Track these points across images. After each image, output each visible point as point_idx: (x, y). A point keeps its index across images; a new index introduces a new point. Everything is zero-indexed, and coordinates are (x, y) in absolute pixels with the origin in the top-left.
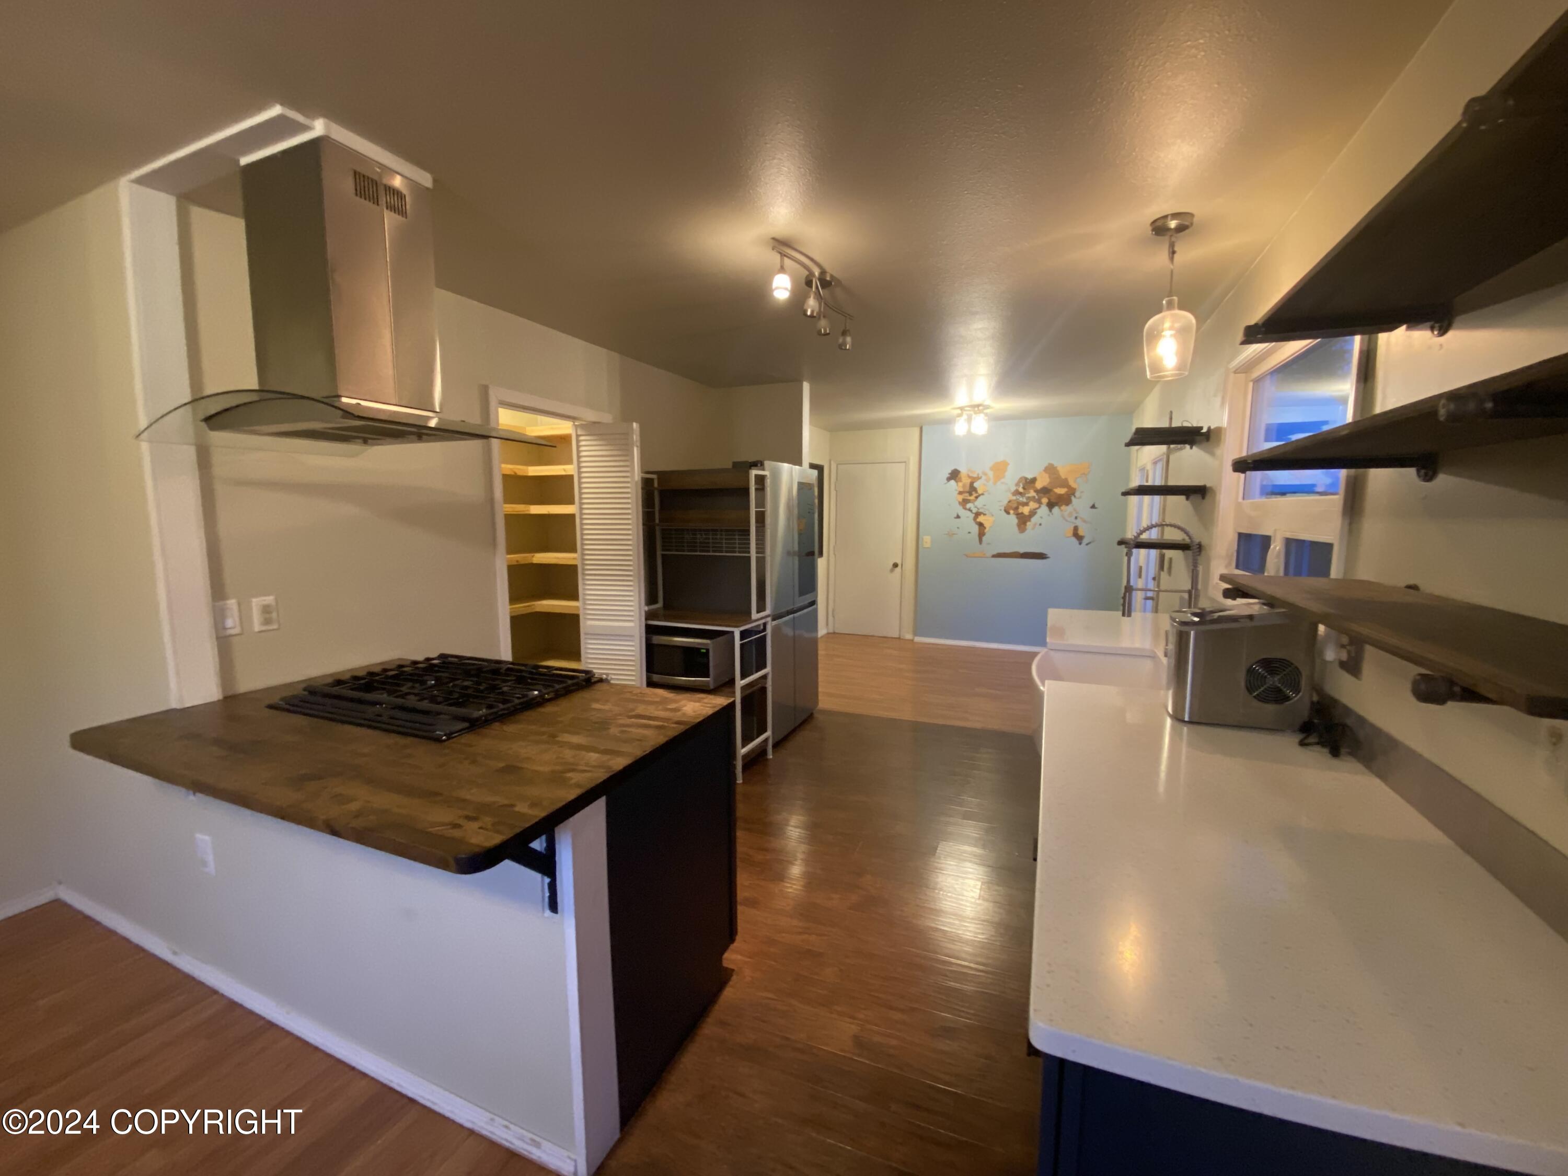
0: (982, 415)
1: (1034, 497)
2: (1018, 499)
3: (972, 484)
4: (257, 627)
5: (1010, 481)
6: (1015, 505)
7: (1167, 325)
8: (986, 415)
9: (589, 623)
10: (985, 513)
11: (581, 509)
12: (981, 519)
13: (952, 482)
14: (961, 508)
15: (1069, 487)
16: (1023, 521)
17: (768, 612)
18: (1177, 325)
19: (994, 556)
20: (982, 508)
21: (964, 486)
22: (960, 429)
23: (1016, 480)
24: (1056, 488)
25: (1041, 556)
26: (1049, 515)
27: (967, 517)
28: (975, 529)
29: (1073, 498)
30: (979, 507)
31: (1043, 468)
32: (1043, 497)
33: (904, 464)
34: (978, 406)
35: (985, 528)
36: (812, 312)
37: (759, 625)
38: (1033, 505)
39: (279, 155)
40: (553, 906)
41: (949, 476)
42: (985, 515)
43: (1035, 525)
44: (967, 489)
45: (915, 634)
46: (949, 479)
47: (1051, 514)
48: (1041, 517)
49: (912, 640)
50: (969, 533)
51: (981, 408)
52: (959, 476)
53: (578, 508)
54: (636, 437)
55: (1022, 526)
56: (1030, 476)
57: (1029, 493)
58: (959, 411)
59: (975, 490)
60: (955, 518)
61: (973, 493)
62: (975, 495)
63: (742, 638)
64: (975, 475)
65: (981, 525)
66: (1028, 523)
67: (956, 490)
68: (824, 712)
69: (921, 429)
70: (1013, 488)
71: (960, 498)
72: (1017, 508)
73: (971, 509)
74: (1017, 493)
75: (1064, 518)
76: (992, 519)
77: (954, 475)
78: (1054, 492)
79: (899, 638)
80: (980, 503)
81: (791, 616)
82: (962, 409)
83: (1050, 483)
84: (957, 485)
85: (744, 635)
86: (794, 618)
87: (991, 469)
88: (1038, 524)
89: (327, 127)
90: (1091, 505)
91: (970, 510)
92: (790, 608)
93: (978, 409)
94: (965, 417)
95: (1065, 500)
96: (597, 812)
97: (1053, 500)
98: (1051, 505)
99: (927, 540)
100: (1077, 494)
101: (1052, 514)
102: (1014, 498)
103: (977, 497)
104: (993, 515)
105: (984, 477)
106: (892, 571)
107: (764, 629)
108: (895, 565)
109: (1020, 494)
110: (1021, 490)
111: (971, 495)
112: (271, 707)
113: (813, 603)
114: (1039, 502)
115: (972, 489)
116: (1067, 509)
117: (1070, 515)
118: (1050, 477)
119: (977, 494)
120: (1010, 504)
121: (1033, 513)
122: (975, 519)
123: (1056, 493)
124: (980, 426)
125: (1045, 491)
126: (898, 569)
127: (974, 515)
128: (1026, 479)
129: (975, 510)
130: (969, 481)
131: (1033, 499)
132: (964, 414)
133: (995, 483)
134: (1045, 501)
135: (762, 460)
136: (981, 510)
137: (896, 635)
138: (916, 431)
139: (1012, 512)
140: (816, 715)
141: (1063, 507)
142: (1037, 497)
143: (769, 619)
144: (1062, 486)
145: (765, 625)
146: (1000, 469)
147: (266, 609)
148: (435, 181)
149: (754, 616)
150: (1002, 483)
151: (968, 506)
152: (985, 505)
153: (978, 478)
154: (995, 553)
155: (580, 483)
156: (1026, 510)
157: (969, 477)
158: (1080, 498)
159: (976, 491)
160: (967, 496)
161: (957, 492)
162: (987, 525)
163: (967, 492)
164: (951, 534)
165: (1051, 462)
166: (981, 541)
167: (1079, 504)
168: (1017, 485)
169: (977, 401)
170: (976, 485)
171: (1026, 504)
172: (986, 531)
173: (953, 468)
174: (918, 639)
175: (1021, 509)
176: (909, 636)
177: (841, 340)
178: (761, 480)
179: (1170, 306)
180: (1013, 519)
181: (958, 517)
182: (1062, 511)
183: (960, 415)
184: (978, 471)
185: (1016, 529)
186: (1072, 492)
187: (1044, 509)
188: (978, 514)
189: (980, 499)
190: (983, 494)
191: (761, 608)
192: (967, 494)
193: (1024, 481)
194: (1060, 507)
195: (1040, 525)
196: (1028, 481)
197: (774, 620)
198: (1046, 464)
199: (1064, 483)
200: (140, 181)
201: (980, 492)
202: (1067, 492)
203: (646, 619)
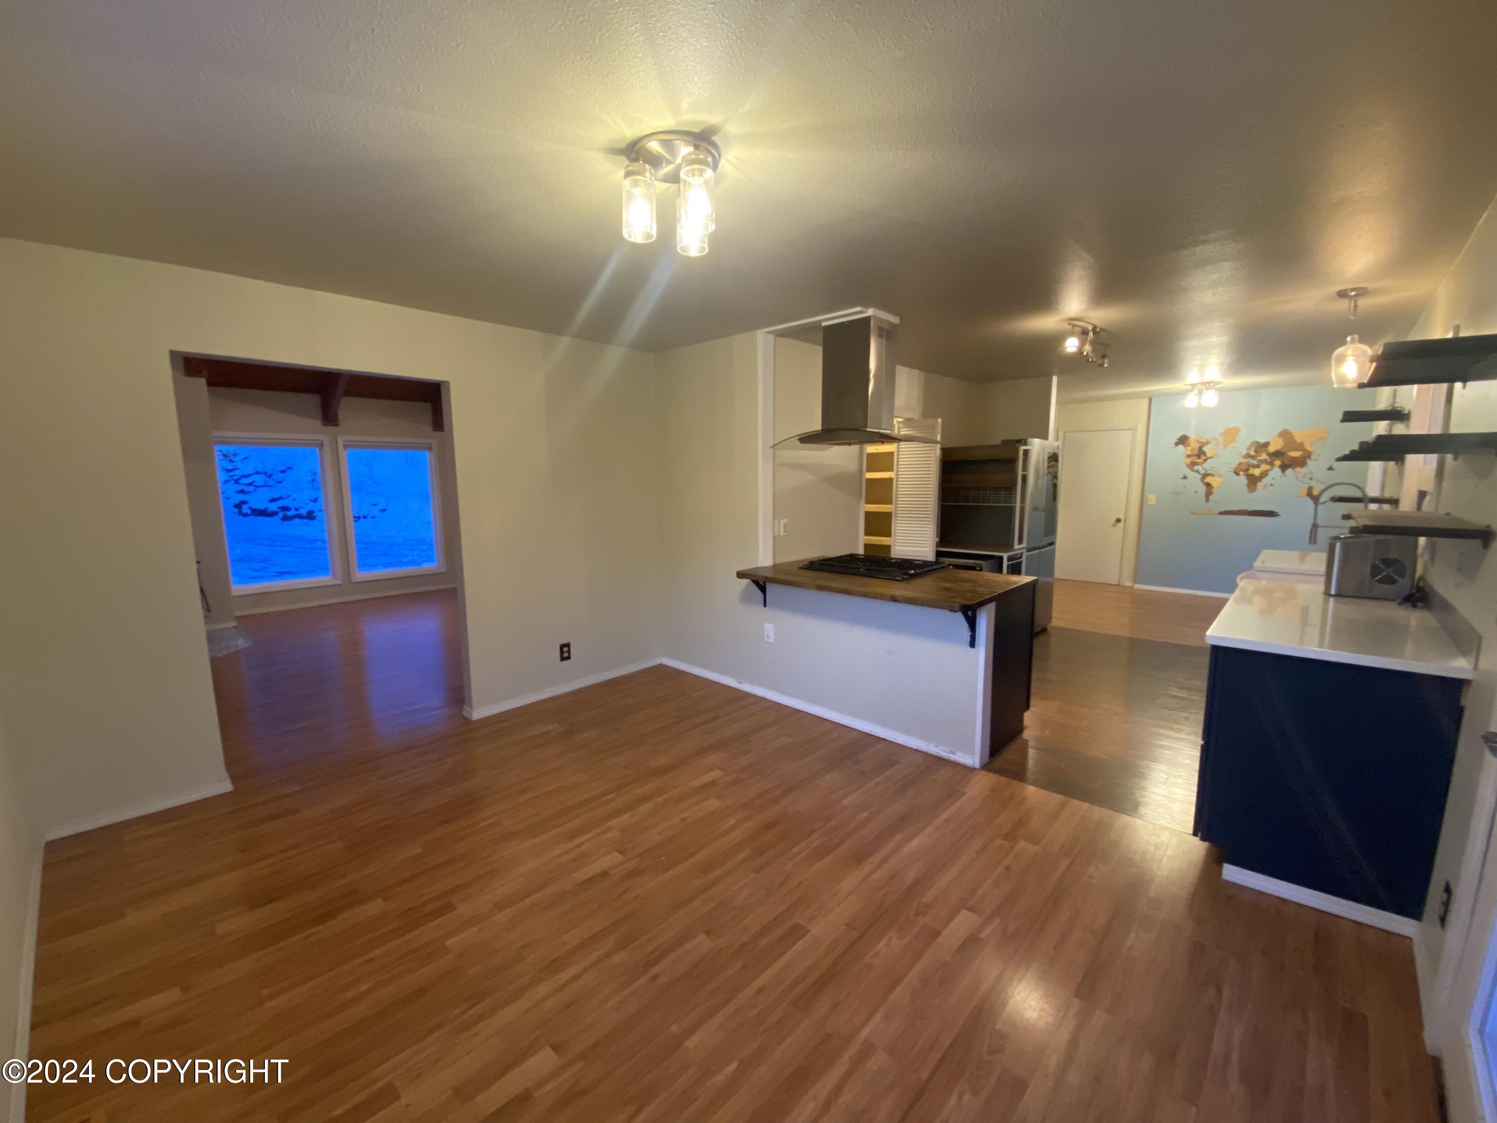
0: (1213, 391)
1: (1266, 460)
2: (1248, 462)
3: (1200, 448)
4: (782, 534)
5: (1242, 445)
6: (1245, 467)
7: (1350, 352)
8: (1218, 389)
9: (898, 548)
10: (1212, 474)
11: (897, 475)
12: (1208, 479)
13: (1181, 447)
14: (1188, 470)
15: (1304, 450)
16: (1253, 482)
17: (1024, 545)
18: (1357, 353)
19: (1221, 513)
20: (1210, 470)
21: (1192, 450)
22: (1191, 402)
23: (1247, 444)
24: (1290, 451)
25: (1271, 514)
26: (1281, 477)
27: (1194, 478)
28: (1203, 489)
29: (1308, 461)
30: (1207, 469)
31: (1277, 434)
32: (1275, 460)
33: (1131, 431)
34: (1209, 383)
35: (1213, 488)
36: (1087, 353)
37: (1017, 554)
38: (1264, 467)
39: (846, 323)
40: (972, 644)
41: (1177, 441)
42: (1213, 476)
43: (1266, 485)
44: (1196, 452)
45: (1135, 581)
46: (1177, 444)
47: (1283, 475)
48: (1273, 478)
49: (1131, 588)
50: (1196, 492)
51: (1211, 384)
52: (1188, 441)
53: (895, 474)
54: (939, 428)
55: (1252, 486)
56: (1262, 440)
57: (1261, 456)
58: (1190, 387)
59: (1204, 453)
60: (1182, 479)
61: (1202, 456)
62: (1203, 458)
63: (1008, 561)
64: (1204, 441)
65: (1208, 485)
66: (1259, 484)
67: (1184, 454)
68: (1055, 628)
69: (1150, 400)
70: (1244, 452)
71: (1189, 461)
72: (1247, 470)
73: (1199, 471)
74: (1248, 456)
75: (1298, 479)
76: (1220, 480)
77: (1183, 440)
78: (1288, 454)
79: (1118, 585)
80: (1208, 465)
81: (1037, 551)
82: (1193, 385)
83: (1283, 448)
84: (1186, 449)
85: (1010, 559)
86: (1039, 553)
87: (1222, 434)
88: (1270, 484)
89: (874, 312)
90: (1328, 466)
91: (1197, 471)
92: (1036, 545)
93: (1210, 385)
94: (1196, 391)
95: (1300, 463)
96: (992, 606)
97: (1286, 462)
98: (1284, 468)
99: (1152, 499)
100: (1313, 457)
101: (1285, 475)
102: (1245, 460)
103: (1205, 460)
104: (1221, 476)
105: (1214, 442)
106: (1114, 525)
107: (1021, 558)
108: (1118, 520)
109: (1252, 457)
110: (1252, 453)
111: (1199, 457)
112: (800, 568)
113: (1052, 544)
114: (1271, 464)
115: (1201, 453)
116: (1303, 470)
117: (1305, 476)
118: (1284, 441)
119: (1205, 458)
120: (1239, 466)
121: (1264, 474)
122: (1202, 479)
123: (1290, 457)
124: (1211, 399)
125: (1278, 454)
126: (1121, 525)
127: (1201, 476)
128: (1258, 443)
129: (1203, 472)
130: (1198, 445)
131: (1265, 461)
132: (1195, 389)
133: (1225, 447)
134: (1278, 463)
135: (1026, 438)
136: (1209, 472)
137: (1116, 583)
138: (1146, 402)
139: (1241, 473)
140: (1049, 629)
141: (1298, 469)
142: (1269, 460)
143: (1025, 550)
144: (1296, 450)
145: (1022, 554)
146: (1231, 435)
147: (785, 525)
148: (901, 320)
149: (1016, 546)
150: (1233, 447)
151: (1196, 468)
152: (1213, 467)
153: (1207, 443)
154: (1222, 510)
155: (898, 458)
156: (1257, 472)
157: (1198, 441)
158: (1316, 460)
159: (1205, 456)
160: (1195, 459)
161: (1185, 455)
162: (1213, 484)
163: (1196, 456)
164: (1176, 493)
165: (1286, 427)
166: (1207, 500)
167: (1316, 467)
168: (1249, 448)
169: (1207, 378)
170: (1204, 449)
171: (1258, 466)
172: (1213, 490)
173: (1182, 434)
174: (1138, 586)
175: (1251, 471)
176: (1128, 583)
177: (1100, 362)
178: (1026, 452)
179: (1353, 341)
180: (1242, 479)
181: (1185, 478)
182: (1295, 472)
183: (1191, 391)
184: (1208, 436)
185: (1245, 488)
186: (1308, 455)
187: (1276, 471)
188: (1206, 475)
189: (1209, 461)
190: (1211, 457)
191: (1020, 542)
192: (1196, 458)
193: (1256, 446)
194: (1294, 468)
195: (1272, 485)
196: (1260, 445)
197: (1028, 551)
198: (1280, 430)
199: (1300, 447)
200: (768, 332)
201: (1208, 455)
202: (1302, 455)
203: (937, 546)
